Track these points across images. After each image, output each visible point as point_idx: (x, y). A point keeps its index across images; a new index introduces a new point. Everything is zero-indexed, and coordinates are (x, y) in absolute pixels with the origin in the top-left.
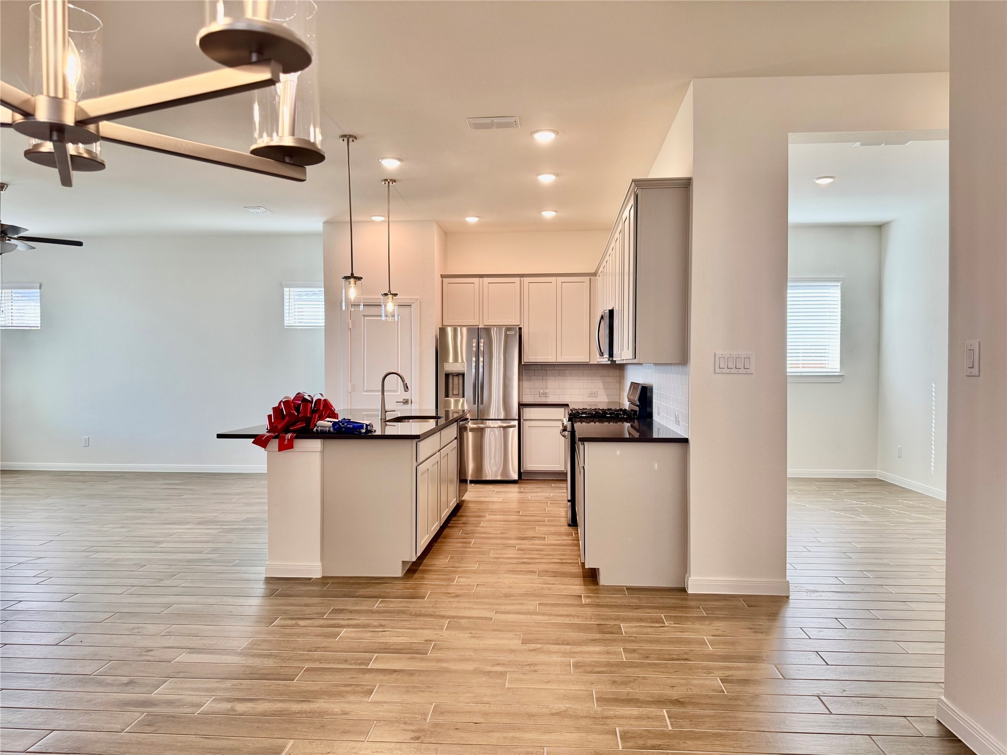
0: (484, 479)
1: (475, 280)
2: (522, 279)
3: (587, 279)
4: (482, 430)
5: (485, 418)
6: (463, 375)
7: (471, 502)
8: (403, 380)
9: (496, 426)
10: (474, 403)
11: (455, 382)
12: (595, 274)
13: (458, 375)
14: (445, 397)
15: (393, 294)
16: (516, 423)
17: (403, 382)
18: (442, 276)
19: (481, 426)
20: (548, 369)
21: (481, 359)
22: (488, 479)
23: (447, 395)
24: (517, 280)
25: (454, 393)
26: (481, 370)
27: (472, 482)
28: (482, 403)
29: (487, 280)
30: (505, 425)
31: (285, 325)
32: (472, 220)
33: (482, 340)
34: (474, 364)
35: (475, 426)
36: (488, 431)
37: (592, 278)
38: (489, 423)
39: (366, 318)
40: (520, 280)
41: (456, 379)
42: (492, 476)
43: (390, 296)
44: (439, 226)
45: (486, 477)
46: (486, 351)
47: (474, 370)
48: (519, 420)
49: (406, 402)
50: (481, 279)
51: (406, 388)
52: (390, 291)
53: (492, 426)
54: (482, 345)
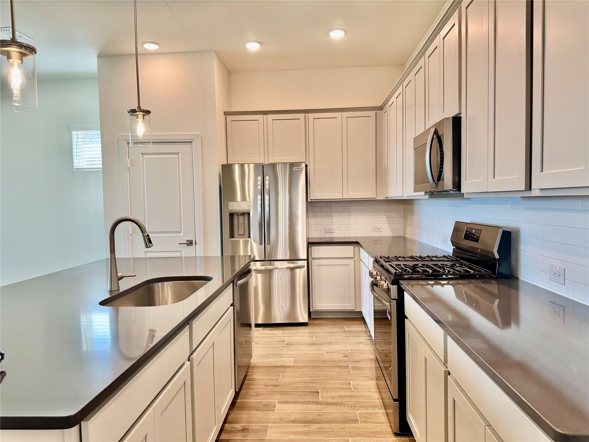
0: (273, 322)
1: (260, 117)
2: (307, 115)
3: (372, 113)
4: (269, 272)
5: (273, 259)
6: (249, 214)
7: (258, 367)
8: (142, 230)
9: (284, 267)
10: (261, 244)
11: (239, 221)
12: (381, 108)
13: (243, 214)
14: (230, 238)
15: (143, 111)
16: (305, 263)
17: (142, 232)
18: (226, 114)
19: (270, 267)
20: (333, 206)
21: (267, 197)
22: (277, 322)
23: (232, 236)
24: (302, 116)
25: (240, 233)
26: (267, 208)
27: (257, 325)
28: (269, 243)
29: (271, 117)
30: (292, 265)
31: (75, 167)
32: (253, 47)
33: (267, 178)
34: (259, 202)
35: (263, 268)
36: (276, 273)
37: (378, 112)
38: (277, 264)
39: (145, 156)
40: (305, 116)
41: (241, 218)
42: (281, 320)
43: (140, 114)
44: (220, 60)
45: (275, 320)
46: (272, 188)
47: (259, 209)
48: (307, 260)
49: (190, 243)
50: (265, 116)
51: (148, 242)
52: (139, 107)
53: (280, 267)
54: (267, 183)
